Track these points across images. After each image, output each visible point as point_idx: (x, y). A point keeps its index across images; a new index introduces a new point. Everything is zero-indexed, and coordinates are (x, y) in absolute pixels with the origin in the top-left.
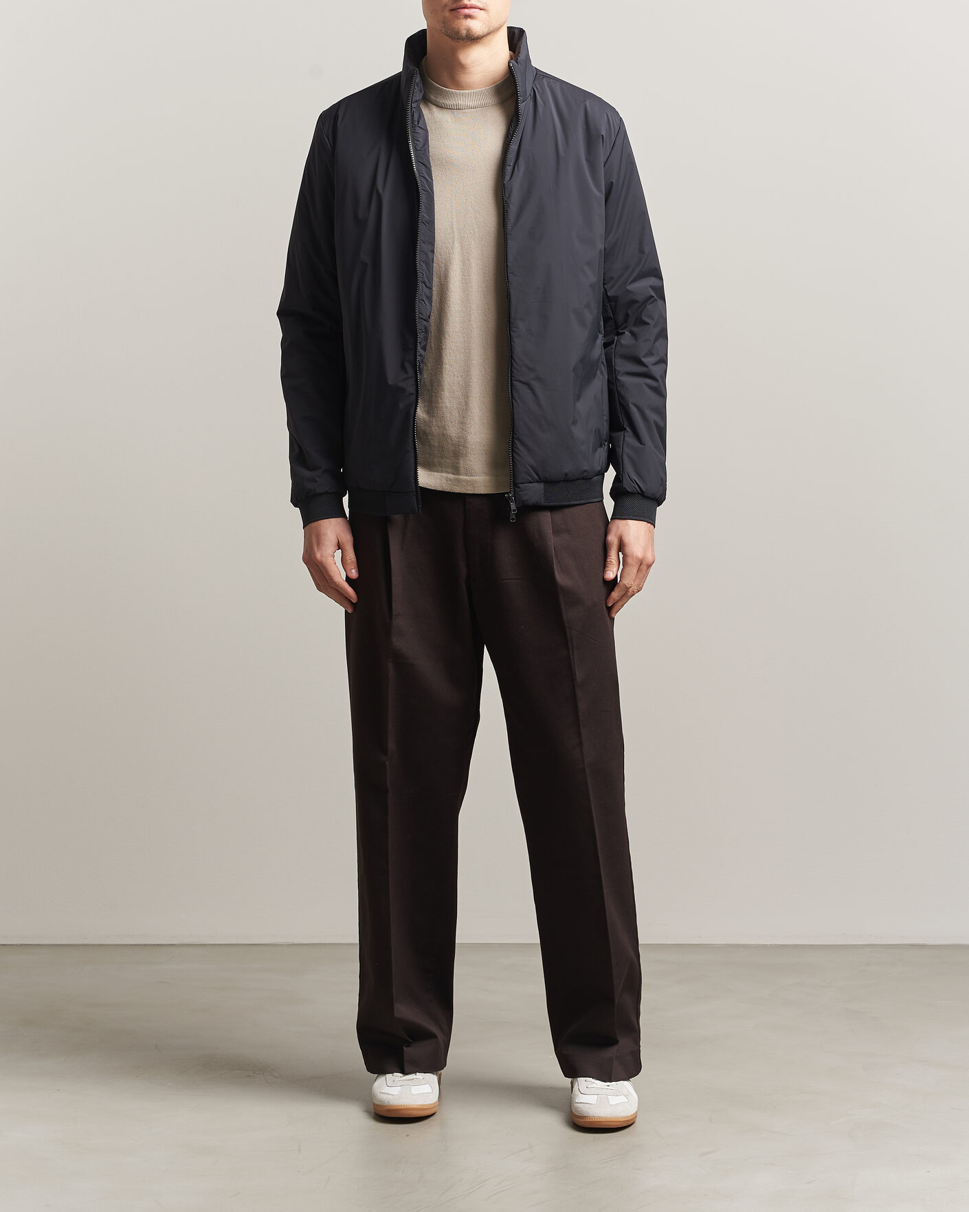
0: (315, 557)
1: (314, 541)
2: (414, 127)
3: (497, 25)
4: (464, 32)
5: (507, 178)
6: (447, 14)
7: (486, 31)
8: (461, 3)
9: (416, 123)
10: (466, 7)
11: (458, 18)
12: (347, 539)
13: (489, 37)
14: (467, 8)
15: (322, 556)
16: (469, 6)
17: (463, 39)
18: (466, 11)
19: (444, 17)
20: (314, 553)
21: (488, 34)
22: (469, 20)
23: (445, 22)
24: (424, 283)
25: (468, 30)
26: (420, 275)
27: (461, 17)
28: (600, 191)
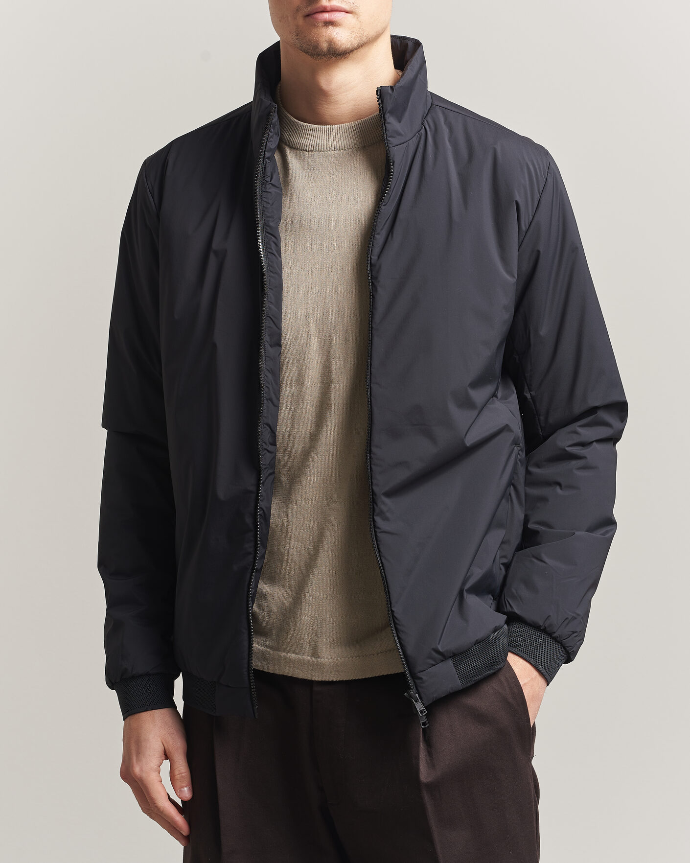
0: (133, 771)
1: (133, 748)
2: (264, 183)
3: (372, 33)
4: (324, 46)
5: (376, 251)
6: (301, 21)
7: (356, 42)
8: (318, 5)
9: (268, 179)
10: (324, 10)
11: (315, 26)
12: (178, 746)
13: (362, 51)
14: (328, 12)
15: (141, 770)
16: (329, 9)
17: (325, 55)
18: (326, 16)
19: (297, 26)
20: (133, 766)
21: (360, 46)
22: (331, 28)
23: (299, 33)
24: (270, 400)
25: (331, 42)
26: (264, 389)
27: (320, 25)
28: (510, 273)
